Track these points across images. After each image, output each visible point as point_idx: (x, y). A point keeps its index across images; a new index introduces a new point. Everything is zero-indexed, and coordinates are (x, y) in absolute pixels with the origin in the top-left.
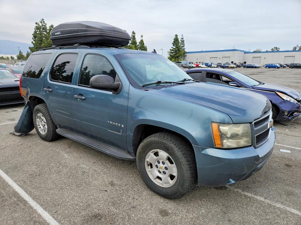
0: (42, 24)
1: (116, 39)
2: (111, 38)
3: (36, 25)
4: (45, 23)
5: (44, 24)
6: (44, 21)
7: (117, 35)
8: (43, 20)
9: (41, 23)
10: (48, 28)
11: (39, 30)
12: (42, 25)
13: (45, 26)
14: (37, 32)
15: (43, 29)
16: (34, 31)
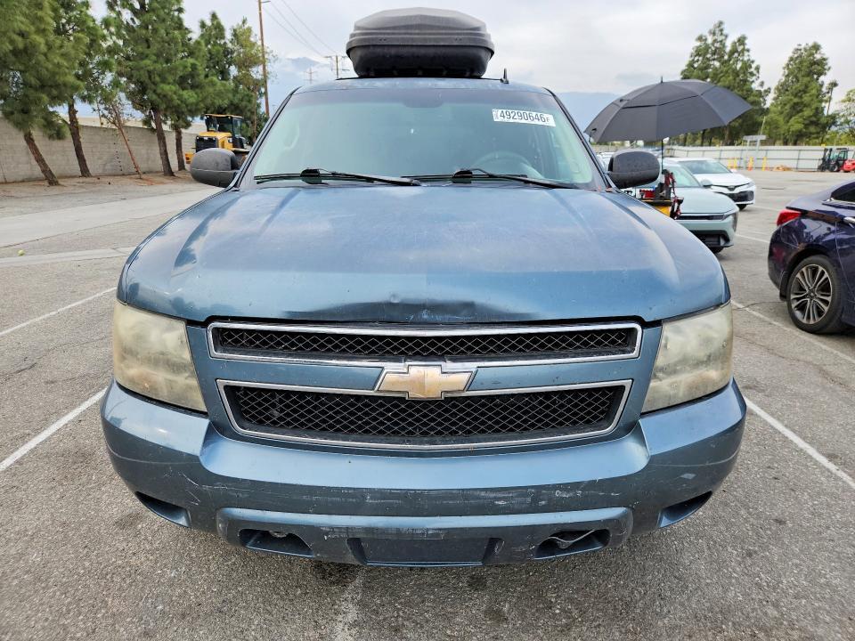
0: (716, 37)
1: (414, 50)
2: (393, 51)
3: (698, 44)
4: (724, 32)
5: (720, 38)
6: (722, 27)
7: (412, 39)
8: (719, 26)
9: (714, 34)
10: (728, 49)
11: (701, 58)
12: (715, 41)
13: (721, 41)
14: (696, 65)
15: (714, 53)
16: (687, 63)
